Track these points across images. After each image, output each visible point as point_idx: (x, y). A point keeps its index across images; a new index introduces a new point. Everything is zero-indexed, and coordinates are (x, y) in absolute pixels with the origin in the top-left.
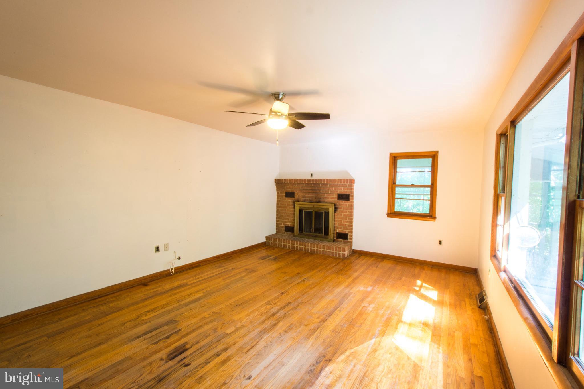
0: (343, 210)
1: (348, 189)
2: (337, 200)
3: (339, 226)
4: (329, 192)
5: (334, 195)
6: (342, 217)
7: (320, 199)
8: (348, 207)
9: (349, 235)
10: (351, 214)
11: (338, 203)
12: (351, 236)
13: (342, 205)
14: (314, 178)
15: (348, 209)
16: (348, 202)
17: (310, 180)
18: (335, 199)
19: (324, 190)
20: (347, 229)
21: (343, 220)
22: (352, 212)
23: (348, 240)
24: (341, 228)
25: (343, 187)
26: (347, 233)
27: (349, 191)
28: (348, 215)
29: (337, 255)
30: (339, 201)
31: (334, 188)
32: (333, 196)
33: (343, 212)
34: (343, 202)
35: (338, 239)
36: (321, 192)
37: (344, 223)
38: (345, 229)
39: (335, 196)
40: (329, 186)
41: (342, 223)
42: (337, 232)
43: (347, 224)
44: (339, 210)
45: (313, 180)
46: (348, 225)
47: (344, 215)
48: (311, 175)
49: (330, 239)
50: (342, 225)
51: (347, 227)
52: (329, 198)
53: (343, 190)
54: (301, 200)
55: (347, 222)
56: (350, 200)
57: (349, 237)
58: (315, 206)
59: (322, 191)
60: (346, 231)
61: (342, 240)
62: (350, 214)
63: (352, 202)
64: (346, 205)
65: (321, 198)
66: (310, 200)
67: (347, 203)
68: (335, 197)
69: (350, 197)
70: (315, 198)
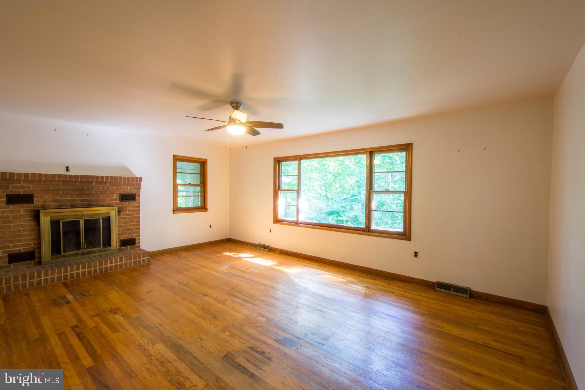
0: (128, 212)
1: (135, 188)
2: (119, 201)
3: (122, 232)
4: (108, 193)
5: (115, 195)
6: (128, 220)
7: (92, 202)
8: (134, 208)
9: (137, 239)
10: (139, 216)
11: (120, 205)
12: (139, 239)
13: (127, 207)
14: (71, 173)
15: (134, 210)
16: (135, 202)
17: (65, 176)
18: (116, 200)
19: (100, 189)
20: (134, 233)
21: (128, 224)
22: (139, 214)
23: (136, 245)
24: (126, 234)
25: (128, 186)
26: (134, 237)
27: (136, 190)
28: (134, 218)
29: (141, 262)
30: (122, 202)
31: (115, 187)
32: (113, 197)
33: (128, 215)
34: (127, 204)
35: (122, 248)
36: (93, 193)
37: (130, 227)
38: (132, 234)
39: (116, 197)
40: (108, 184)
41: (128, 228)
42: (121, 239)
43: (134, 227)
44: (122, 213)
45: (71, 176)
46: (136, 229)
47: (130, 218)
48: (66, 169)
49: (114, 250)
50: (128, 230)
51: (134, 230)
52: (106, 200)
53: (127, 190)
54: (50, 207)
55: (134, 225)
56: (137, 201)
57: (137, 241)
58: (85, 213)
59: (95, 191)
60: (133, 236)
61: (128, 247)
62: (137, 216)
63: (139, 203)
64: (132, 207)
65: (93, 200)
66: (70, 204)
67: (134, 204)
68: (116, 199)
69: (137, 197)
70: (82, 201)
